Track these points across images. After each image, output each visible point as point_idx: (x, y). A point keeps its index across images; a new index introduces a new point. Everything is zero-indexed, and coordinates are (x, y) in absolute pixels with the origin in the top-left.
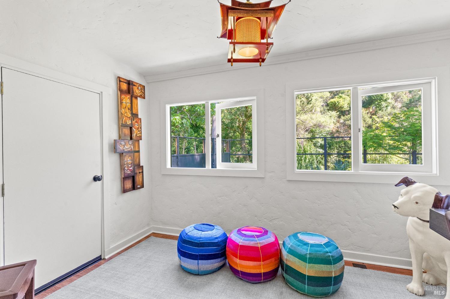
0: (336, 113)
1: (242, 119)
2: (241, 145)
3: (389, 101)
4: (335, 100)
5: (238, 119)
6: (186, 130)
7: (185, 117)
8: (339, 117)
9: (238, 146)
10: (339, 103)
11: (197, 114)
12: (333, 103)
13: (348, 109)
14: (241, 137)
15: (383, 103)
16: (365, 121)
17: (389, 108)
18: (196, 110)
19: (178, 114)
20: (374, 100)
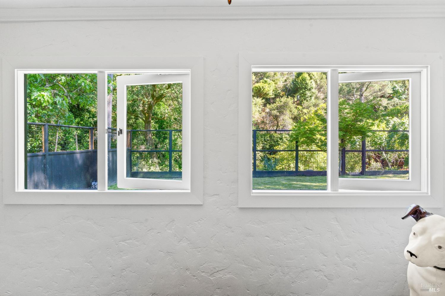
0: (262, 100)
1: (148, 102)
2: (146, 137)
3: (313, 90)
4: (260, 85)
5: (142, 100)
6: (62, 114)
7: (60, 94)
8: (265, 105)
9: (141, 137)
10: (264, 89)
11: (80, 90)
12: (257, 88)
13: (273, 97)
14: (145, 126)
15: (307, 92)
16: (291, 111)
17: (313, 98)
18: (79, 84)
19: (47, 88)
20: (299, 88)
